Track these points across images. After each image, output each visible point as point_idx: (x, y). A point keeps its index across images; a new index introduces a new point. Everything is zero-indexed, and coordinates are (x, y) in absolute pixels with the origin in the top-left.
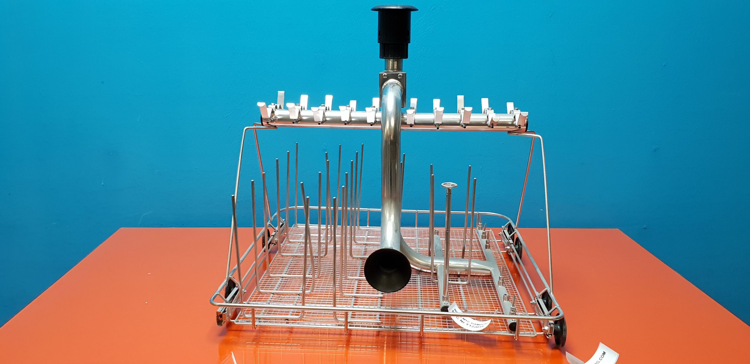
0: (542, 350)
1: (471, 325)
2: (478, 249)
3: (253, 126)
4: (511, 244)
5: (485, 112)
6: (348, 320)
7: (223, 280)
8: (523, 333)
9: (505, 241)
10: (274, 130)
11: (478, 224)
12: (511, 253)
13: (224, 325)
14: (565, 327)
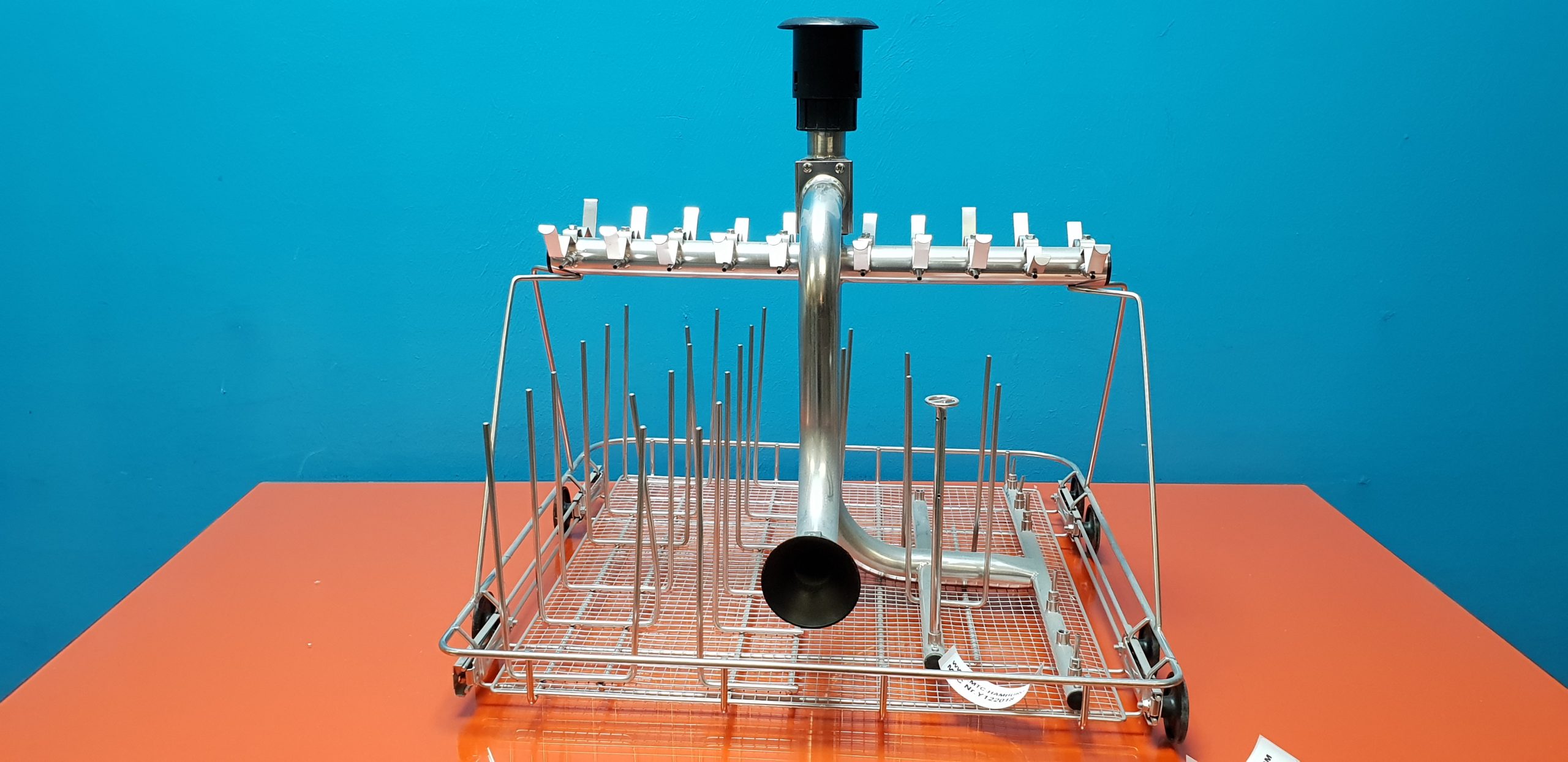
0: (1136, 749)
1: (987, 697)
2: (1008, 529)
3: (532, 274)
4: (1076, 519)
5: (1021, 244)
6: (729, 684)
7: (469, 600)
8: (1098, 712)
9: (1063, 512)
10: (577, 281)
11: (1008, 476)
12: (1076, 539)
13: (470, 693)
14: (1185, 702)
